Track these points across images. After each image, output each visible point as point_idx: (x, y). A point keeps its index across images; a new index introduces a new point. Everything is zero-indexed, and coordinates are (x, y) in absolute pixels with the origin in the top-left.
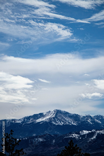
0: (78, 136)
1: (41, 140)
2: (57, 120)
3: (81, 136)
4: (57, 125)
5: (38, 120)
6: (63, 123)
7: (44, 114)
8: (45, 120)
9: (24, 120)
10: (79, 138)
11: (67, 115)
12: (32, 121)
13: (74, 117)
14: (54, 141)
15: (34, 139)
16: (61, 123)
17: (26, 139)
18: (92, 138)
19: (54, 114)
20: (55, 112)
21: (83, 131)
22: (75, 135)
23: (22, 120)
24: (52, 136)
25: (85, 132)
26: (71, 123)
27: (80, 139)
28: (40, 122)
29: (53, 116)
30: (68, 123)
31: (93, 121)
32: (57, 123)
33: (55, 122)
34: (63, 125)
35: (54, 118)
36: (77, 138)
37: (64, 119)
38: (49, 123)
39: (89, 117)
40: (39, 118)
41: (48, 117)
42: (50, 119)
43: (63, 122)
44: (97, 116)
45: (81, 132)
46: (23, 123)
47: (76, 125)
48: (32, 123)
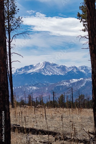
0: (68, 84)
1: (35, 89)
2: (46, 71)
3: (71, 84)
4: (46, 75)
5: (29, 71)
6: (51, 74)
7: (34, 66)
8: (35, 71)
9: (17, 71)
10: (70, 85)
11: (55, 66)
12: (23, 72)
13: (61, 68)
14: (47, 89)
15: (28, 88)
16: (50, 73)
17: (21, 87)
18: (82, 86)
19: (43, 65)
20: (44, 63)
21: (73, 79)
22: (66, 83)
23: (15, 71)
24: (44, 85)
25: (75, 80)
26: (58, 73)
27: (70, 87)
28: (31, 73)
29: (42, 67)
30: (56, 74)
31: (79, 72)
32: (46, 73)
33: (45, 73)
34: (52, 75)
35: (43, 69)
36: (68, 85)
37: (53, 70)
38: (39, 73)
39: (74, 67)
40: (30, 69)
41: (38, 69)
42: (40, 70)
43: (51, 72)
44: (82, 67)
45: (70, 80)
46: (15, 74)
47: (63, 75)
48: (24, 74)
